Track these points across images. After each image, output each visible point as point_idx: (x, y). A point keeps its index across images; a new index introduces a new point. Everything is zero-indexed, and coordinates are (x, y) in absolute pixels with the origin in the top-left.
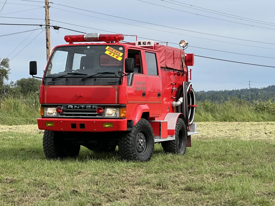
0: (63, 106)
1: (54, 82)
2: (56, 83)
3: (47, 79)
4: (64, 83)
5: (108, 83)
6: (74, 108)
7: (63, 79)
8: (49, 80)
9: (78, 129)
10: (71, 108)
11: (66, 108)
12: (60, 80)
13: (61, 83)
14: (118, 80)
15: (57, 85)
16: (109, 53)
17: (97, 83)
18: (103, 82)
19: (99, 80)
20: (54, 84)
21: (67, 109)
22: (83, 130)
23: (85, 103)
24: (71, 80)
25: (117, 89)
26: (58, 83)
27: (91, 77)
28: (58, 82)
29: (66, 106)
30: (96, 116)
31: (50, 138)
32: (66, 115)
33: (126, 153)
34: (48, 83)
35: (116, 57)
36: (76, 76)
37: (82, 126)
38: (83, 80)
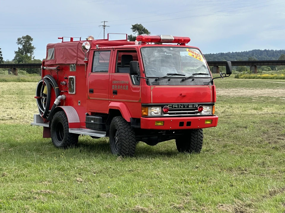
0: (168, 105)
1: (158, 82)
2: (160, 83)
3: (149, 79)
4: (167, 83)
5: (204, 83)
6: (178, 108)
7: (165, 79)
8: (152, 81)
9: (185, 127)
10: (176, 107)
11: (171, 107)
12: (163, 80)
13: (165, 83)
14: (210, 81)
15: (161, 85)
16: (192, 55)
17: (196, 83)
18: (200, 82)
19: (196, 81)
20: (158, 84)
21: (173, 108)
22: (188, 127)
23: (188, 102)
24: (173, 81)
25: (211, 88)
26: (163, 83)
27: (190, 78)
28: (161, 82)
29: (171, 105)
30: (194, 114)
31: (132, 136)
32: (170, 114)
33: (199, 146)
34: (152, 83)
35: (199, 59)
36: (174, 76)
37: (189, 123)
38: (183, 80)
